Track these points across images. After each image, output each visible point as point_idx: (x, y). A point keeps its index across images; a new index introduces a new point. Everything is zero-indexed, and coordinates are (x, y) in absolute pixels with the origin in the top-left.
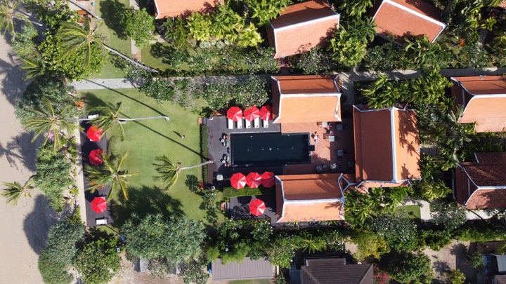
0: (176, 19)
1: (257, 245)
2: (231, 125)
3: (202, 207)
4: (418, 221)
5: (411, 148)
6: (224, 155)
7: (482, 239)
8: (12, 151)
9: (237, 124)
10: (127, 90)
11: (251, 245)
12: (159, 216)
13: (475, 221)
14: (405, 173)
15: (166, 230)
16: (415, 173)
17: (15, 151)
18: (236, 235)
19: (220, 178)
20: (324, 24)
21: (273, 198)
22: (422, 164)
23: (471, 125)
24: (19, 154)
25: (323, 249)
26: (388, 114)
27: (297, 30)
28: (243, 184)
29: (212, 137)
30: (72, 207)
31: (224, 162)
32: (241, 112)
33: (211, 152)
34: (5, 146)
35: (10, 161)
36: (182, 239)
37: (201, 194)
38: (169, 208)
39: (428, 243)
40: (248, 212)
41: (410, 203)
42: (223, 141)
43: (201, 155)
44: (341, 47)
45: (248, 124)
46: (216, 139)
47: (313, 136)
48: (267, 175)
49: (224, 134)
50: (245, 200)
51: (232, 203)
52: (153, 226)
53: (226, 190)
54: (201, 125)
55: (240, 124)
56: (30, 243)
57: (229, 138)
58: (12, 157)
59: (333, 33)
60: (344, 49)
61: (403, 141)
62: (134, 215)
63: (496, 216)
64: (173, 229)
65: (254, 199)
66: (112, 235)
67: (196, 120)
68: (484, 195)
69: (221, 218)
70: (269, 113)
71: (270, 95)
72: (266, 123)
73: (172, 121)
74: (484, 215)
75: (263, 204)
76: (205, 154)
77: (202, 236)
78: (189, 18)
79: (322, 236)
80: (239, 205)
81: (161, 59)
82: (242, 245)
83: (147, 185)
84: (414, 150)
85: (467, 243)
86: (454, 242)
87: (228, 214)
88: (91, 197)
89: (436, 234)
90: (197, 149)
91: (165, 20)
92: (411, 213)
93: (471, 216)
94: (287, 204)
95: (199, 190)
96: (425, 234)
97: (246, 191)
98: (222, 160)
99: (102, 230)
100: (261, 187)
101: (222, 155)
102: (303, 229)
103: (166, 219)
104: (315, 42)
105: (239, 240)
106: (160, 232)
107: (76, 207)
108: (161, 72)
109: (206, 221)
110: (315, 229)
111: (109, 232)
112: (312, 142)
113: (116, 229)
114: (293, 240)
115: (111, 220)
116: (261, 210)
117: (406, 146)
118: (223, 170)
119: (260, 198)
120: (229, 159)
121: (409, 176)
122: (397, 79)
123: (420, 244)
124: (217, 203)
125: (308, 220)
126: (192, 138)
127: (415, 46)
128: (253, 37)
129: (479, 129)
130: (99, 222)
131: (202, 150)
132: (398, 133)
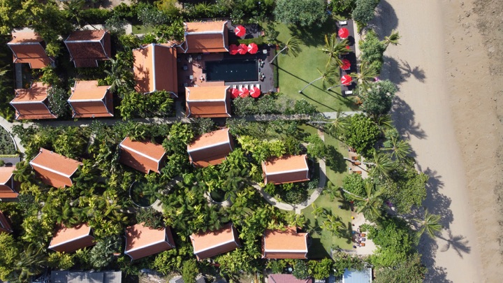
0: (293, 154)
1: (240, 7)
2: (258, 86)
3: (278, 33)
4: (133, 24)
5: (141, 70)
6: (262, 67)
7: (93, 10)
8: (407, 72)
9: (254, 87)
10: (327, 111)
11: (244, 7)
12: (303, 25)
13: (96, 23)
14: (145, 53)
15: (298, 14)
16: (137, 54)
17: (404, 72)
18: (254, 13)
19: (265, 52)
20: (198, 147)
21: (231, 38)
22: (132, 60)
23: (100, 85)
24: (401, 70)
25: (197, 5)
26: (158, 87)
27: (215, 142)
28: (249, 46)
29: (271, 79)
30: (363, 33)
31: (262, 62)
32: (251, 94)
33: (270, 69)
34: (412, 76)
35: (408, 66)
36: (288, 9)
37: (278, 42)
38: (299, 32)
39: (129, 8)
40: (247, 30)
41: (140, 35)
42: (263, 76)
43: (278, 68)
44: (186, 132)
45: (246, 87)
46: (268, 78)
47: (203, 80)
48: (234, 52)
49: (263, 81)
50: (249, 37)
51: (257, 35)
52: (307, 18)
53: (260, 43)
54: (277, 87)
55: (252, 87)
56: (393, 10)
57: (259, 78)
58: (406, 68)
59: (192, 142)
60: (185, 131)
61: (147, 73)
62: (320, 26)
63: (82, 27)
64: (293, 16)
65: (243, 37)
66: (337, 14)
67: (281, 90)
68: (95, 37)
69: (265, 25)
70: (233, 92)
71: (232, 103)
72: (235, 87)
73: (297, 90)
74: (90, 27)
75: (236, 33)
76: (275, 68)
77: (276, 12)
78: (284, 152)
79: (198, 13)
80: (253, 34)
81: (305, 132)
82: (250, 6)
83: (314, 47)
84: (138, 69)
85: (101, 8)
86: (109, 9)
87: (259, 28)
88: (351, 41)
89: (124, 14)
90: (280, 71)
91: (301, 154)
92: (139, 29)
93: (99, 27)
94: (222, 31)
95: (279, 44)
96: (130, 14)
97: (248, 41)
98: (264, 64)
99: (343, 18)
100: (238, 44)
101: (264, 67)
102: (210, 17)
103: (298, 23)
104: (202, 138)
105: (253, 10)
106: (302, 14)
107: (360, 32)
108: (305, 123)
109: (275, 24)
110: (202, 17)
111: (339, 17)
112: (204, 75)
113: (334, 18)
114: (217, 10)
115: (337, 24)
116: (237, 30)
117: (145, 70)
118: (263, 57)
119: (238, 37)
120: (259, 64)
121: (142, 51)
122: (147, 119)
123: (134, 7)
124: (267, 35)
125: (207, 23)
126: (284, 79)
127: (138, 133)
128: (244, 141)
129: (95, 83)
130: (345, 23)
131: (277, 71)
132: (150, 77)
